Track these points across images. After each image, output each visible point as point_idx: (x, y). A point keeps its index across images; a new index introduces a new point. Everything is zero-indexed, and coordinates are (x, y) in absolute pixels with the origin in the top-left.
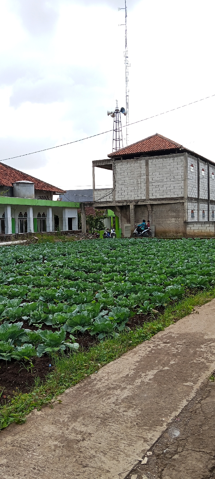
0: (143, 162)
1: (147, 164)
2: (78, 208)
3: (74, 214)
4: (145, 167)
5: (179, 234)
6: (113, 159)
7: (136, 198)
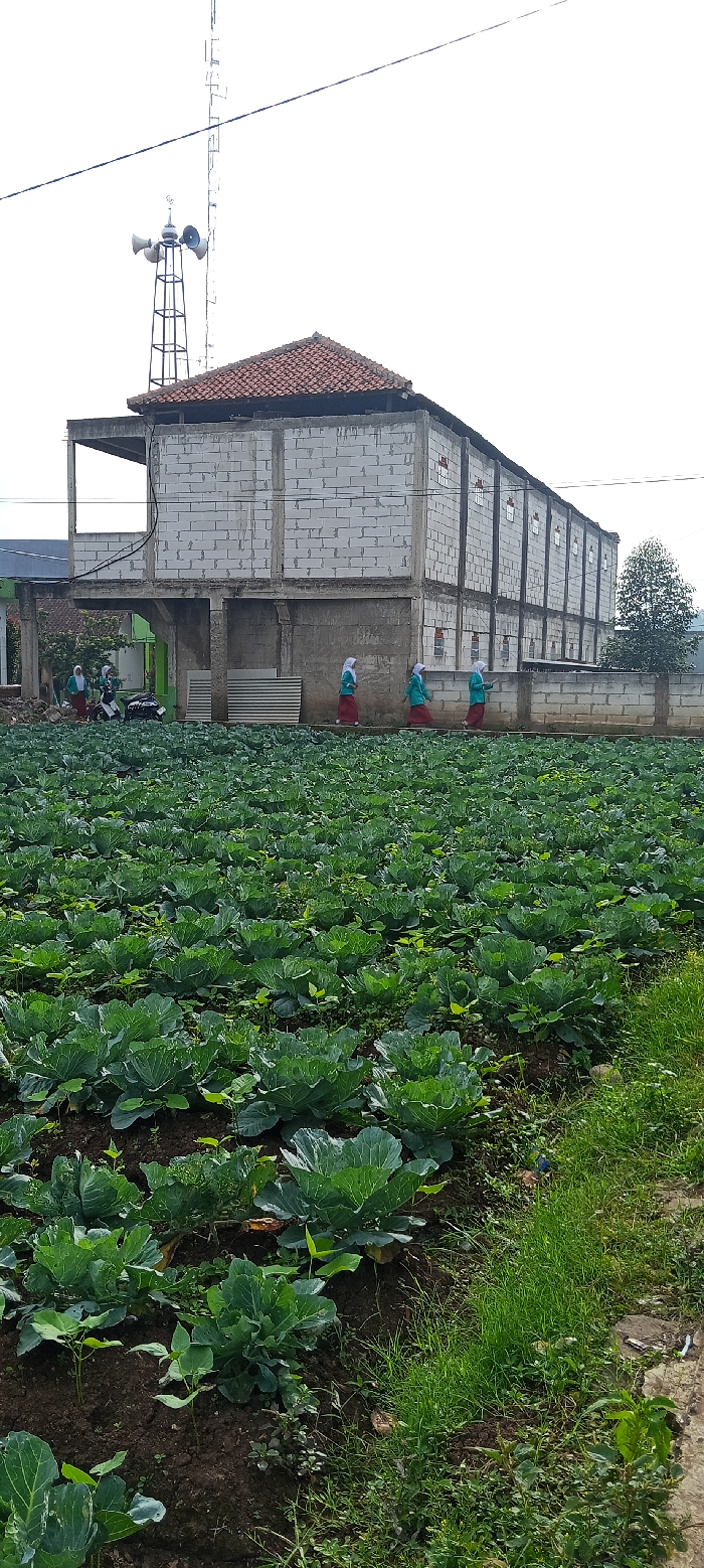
0: (263, 438)
1: (278, 447)
2: (8, 601)
4: (268, 455)
5: (389, 717)
6: (150, 419)
7: (234, 575)
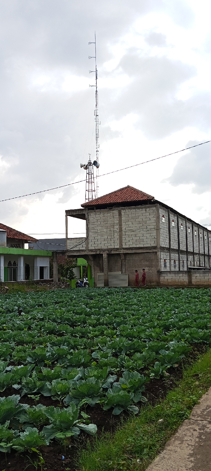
0: (116, 212)
1: (120, 214)
2: (50, 257)
3: (45, 263)
4: (118, 216)
5: (153, 284)
6: (87, 209)
7: (109, 247)
